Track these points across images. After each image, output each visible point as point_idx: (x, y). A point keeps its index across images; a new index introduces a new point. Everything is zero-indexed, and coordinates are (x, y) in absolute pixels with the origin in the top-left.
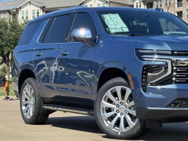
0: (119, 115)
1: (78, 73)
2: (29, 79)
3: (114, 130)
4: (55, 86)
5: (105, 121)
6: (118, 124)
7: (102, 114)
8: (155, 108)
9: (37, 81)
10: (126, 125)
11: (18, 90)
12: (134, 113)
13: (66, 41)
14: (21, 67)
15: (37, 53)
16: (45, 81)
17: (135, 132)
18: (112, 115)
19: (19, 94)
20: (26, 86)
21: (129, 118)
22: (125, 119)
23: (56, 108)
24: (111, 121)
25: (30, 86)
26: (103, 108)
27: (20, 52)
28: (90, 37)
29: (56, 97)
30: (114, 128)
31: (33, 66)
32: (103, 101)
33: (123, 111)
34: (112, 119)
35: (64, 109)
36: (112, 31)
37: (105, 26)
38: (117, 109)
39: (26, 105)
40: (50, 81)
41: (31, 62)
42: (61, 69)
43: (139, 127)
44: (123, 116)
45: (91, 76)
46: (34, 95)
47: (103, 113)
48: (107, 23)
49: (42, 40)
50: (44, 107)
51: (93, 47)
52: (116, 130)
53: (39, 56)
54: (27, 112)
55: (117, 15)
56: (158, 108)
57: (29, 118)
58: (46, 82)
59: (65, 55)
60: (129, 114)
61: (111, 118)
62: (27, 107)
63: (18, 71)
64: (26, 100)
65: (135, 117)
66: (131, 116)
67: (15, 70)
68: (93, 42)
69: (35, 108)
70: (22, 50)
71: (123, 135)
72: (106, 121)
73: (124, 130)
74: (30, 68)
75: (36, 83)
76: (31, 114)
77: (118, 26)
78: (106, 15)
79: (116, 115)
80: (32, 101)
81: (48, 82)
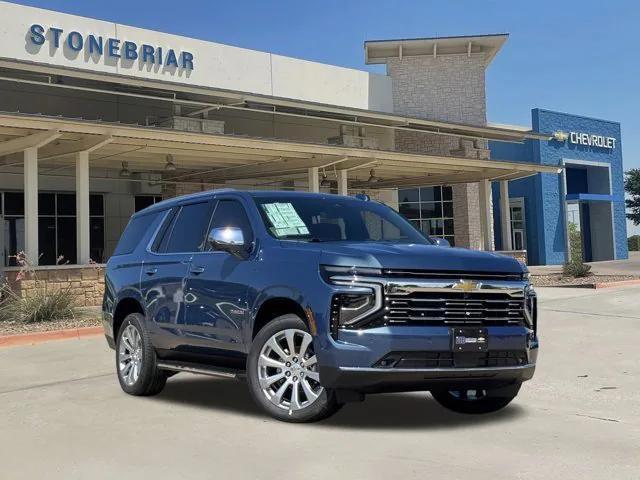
0: (289, 380)
1: (218, 305)
2: (133, 315)
3: (281, 406)
4: (179, 328)
5: (265, 391)
6: (287, 395)
7: (260, 378)
8: (353, 369)
9: (147, 318)
10: (303, 397)
11: (112, 336)
12: (316, 376)
13: (198, 250)
14: (119, 294)
15: (148, 269)
16: (161, 318)
17: (317, 411)
18: (279, 381)
19: (115, 342)
20: (128, 328)
21: (307, 386)
22: (300, 387)
23: (179, 368)
24: (275, 391)
25: (134, 328)
26: (262, 369)
27: (119, 267)
28: (242, 242)
29: (180, 348)
30: (281, 402)
31: (140, 292)
32: (262, 356)
33: (297, 373)
34: (278, 387)
35: (194, 370)
36: (281, 233)
37: (269, 224)
38: (288, 369)
39: (127, 362)
40: (171, 318)
41: (136, 286)
42: (190, 298)
43: (324, 402)
44: (297, 382)
45: (241, 311)
46: (141, 344)
47: (263, 376)
48: (271, 218)
49: (157, 247)
50: (160, 365)
51: (246, 260)
52: (284, 406)
53: (150, 274)
54: (128, 373)
55: (290, 205)
56: (358, 369)
57: (131, 384)
58: (163, 321)
59: (197, 274)
60: (307, 378)
61: (276, 386)
62: (129, 365)
63: (113, 300)
64: (127, 352)
65: (318, 384)
66: (311, 381)
67: (109, 299)
68: (246, 251)
69: (143, 366)
70: (121, 264)
71: (297, 416)
72: (268, 390)
73: (299, 407)
74: (134, 297)
75: (144, 321)
76: (136, 377)
77: (291, 225)
78: (270, 205)
79: (284, 380)
80: (137, 355)
81: (168, 321)
